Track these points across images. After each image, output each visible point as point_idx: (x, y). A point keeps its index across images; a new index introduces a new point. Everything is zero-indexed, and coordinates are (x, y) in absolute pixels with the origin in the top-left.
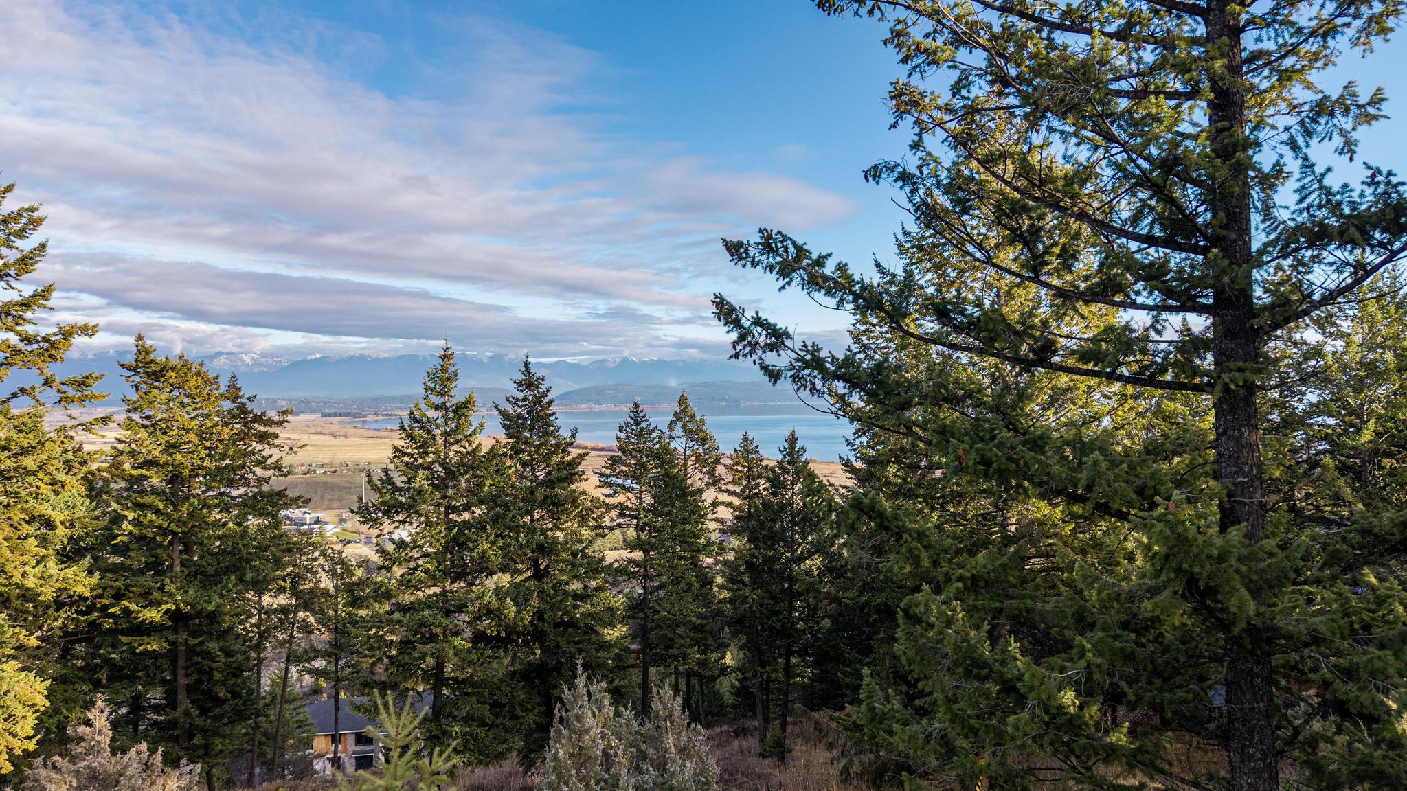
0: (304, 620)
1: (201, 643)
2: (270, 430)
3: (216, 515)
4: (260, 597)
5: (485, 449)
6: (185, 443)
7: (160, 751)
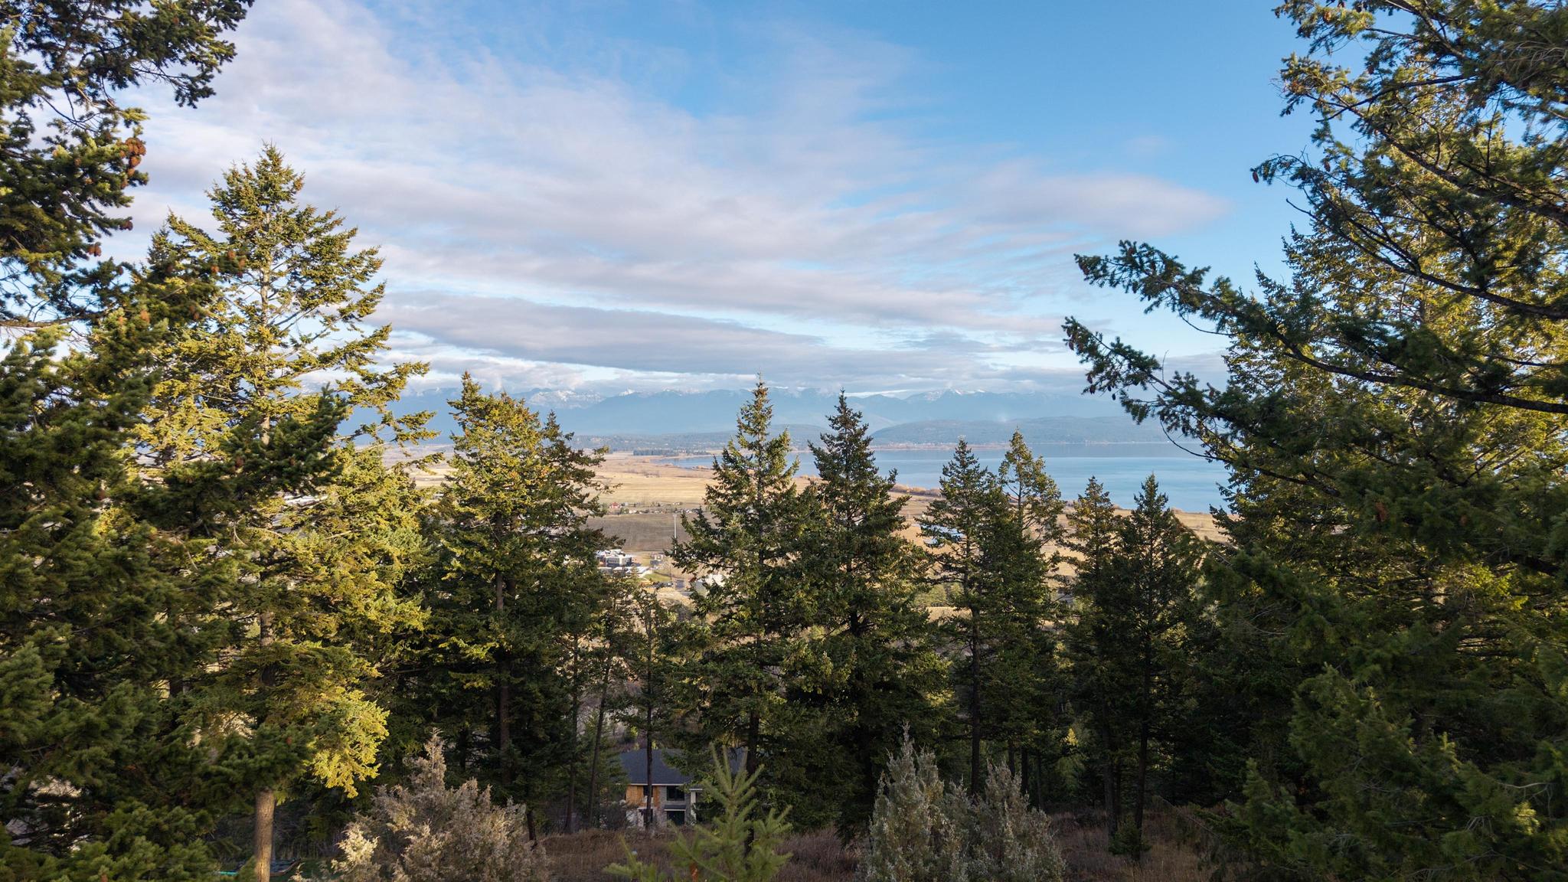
0: (618, 665)
1: (523, 683)
2: (588, 469)
3: (536, 555)
4: (576, 638)
5: (800, 491)
6: (508, 481)
7: (489, 788)
